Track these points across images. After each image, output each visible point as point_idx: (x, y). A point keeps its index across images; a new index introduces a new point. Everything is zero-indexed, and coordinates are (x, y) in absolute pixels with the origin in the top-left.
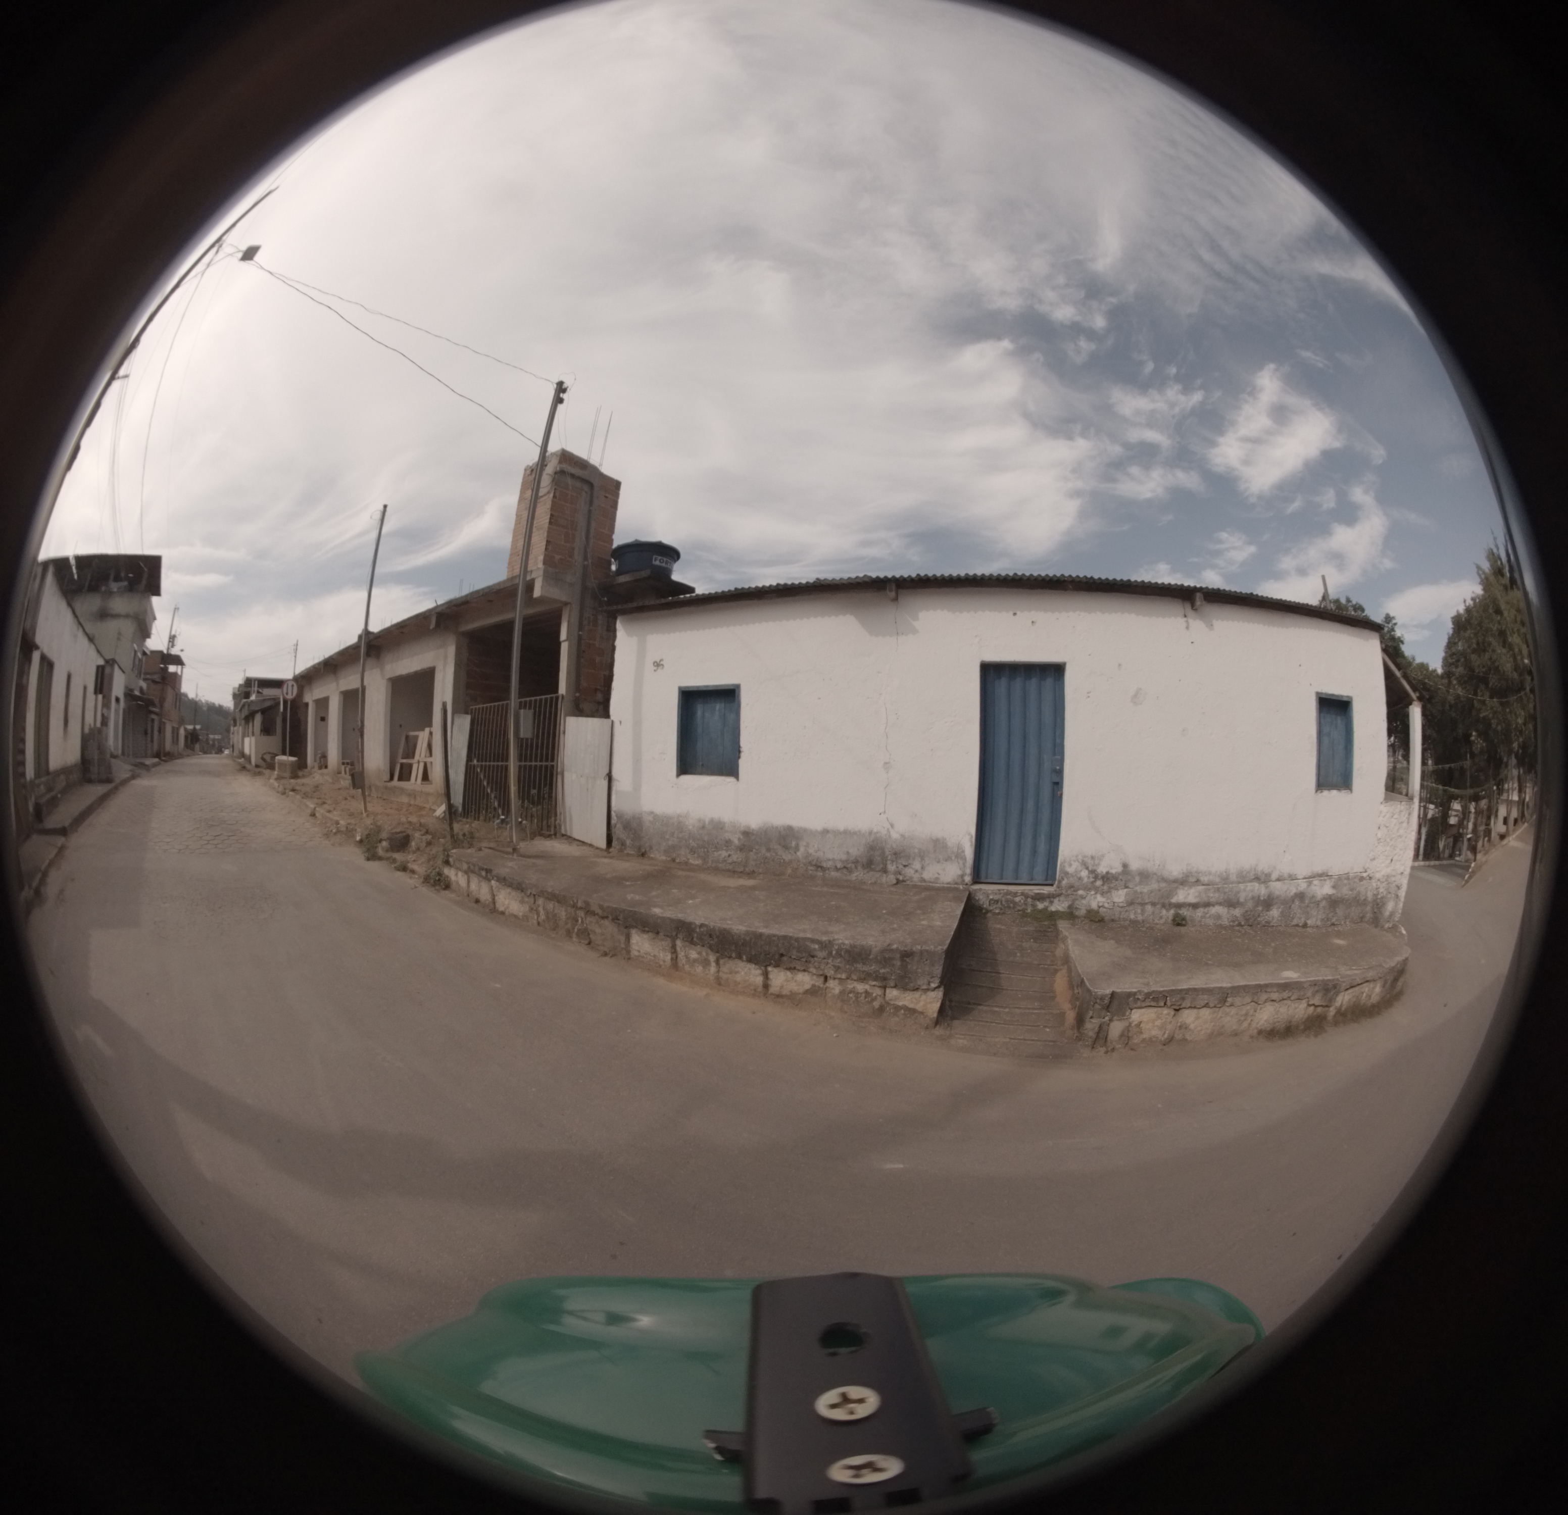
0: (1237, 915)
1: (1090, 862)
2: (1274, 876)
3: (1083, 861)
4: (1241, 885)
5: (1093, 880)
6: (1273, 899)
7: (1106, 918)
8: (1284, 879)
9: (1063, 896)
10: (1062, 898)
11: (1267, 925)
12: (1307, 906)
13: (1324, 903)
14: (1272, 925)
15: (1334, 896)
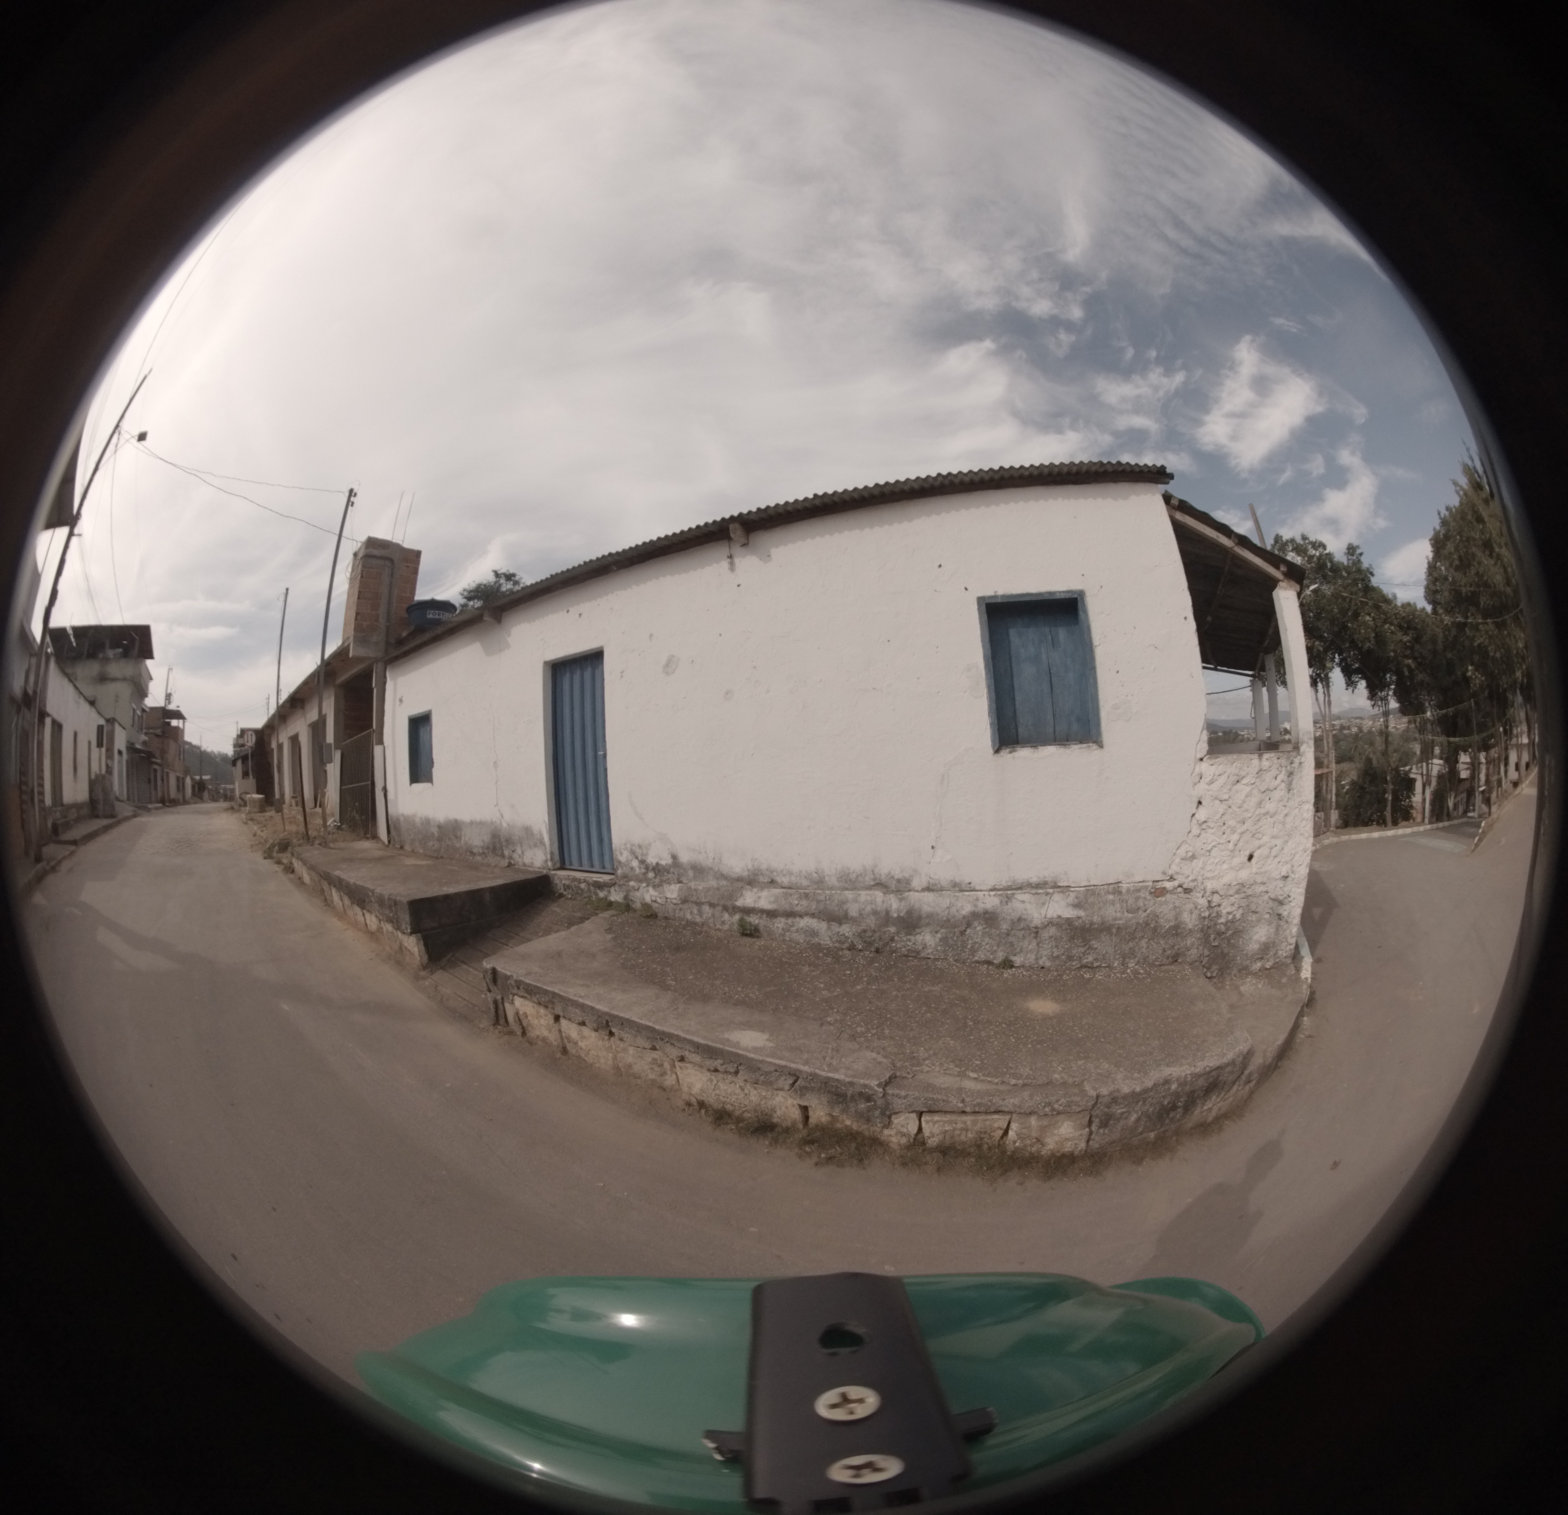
0: (847, 934)
1: (638, 851)
2: (916, 883)
4: (847, 892)
5: (645, 871)
6: (920, 918)
7: (660, 915)
8: (942, 889)
9: (616, 885)
10: (617, 888)
11: (913, 955)
12: (1008, 935)
13: (1052, 931)
14: (926, 956)
15: (1080, 921)
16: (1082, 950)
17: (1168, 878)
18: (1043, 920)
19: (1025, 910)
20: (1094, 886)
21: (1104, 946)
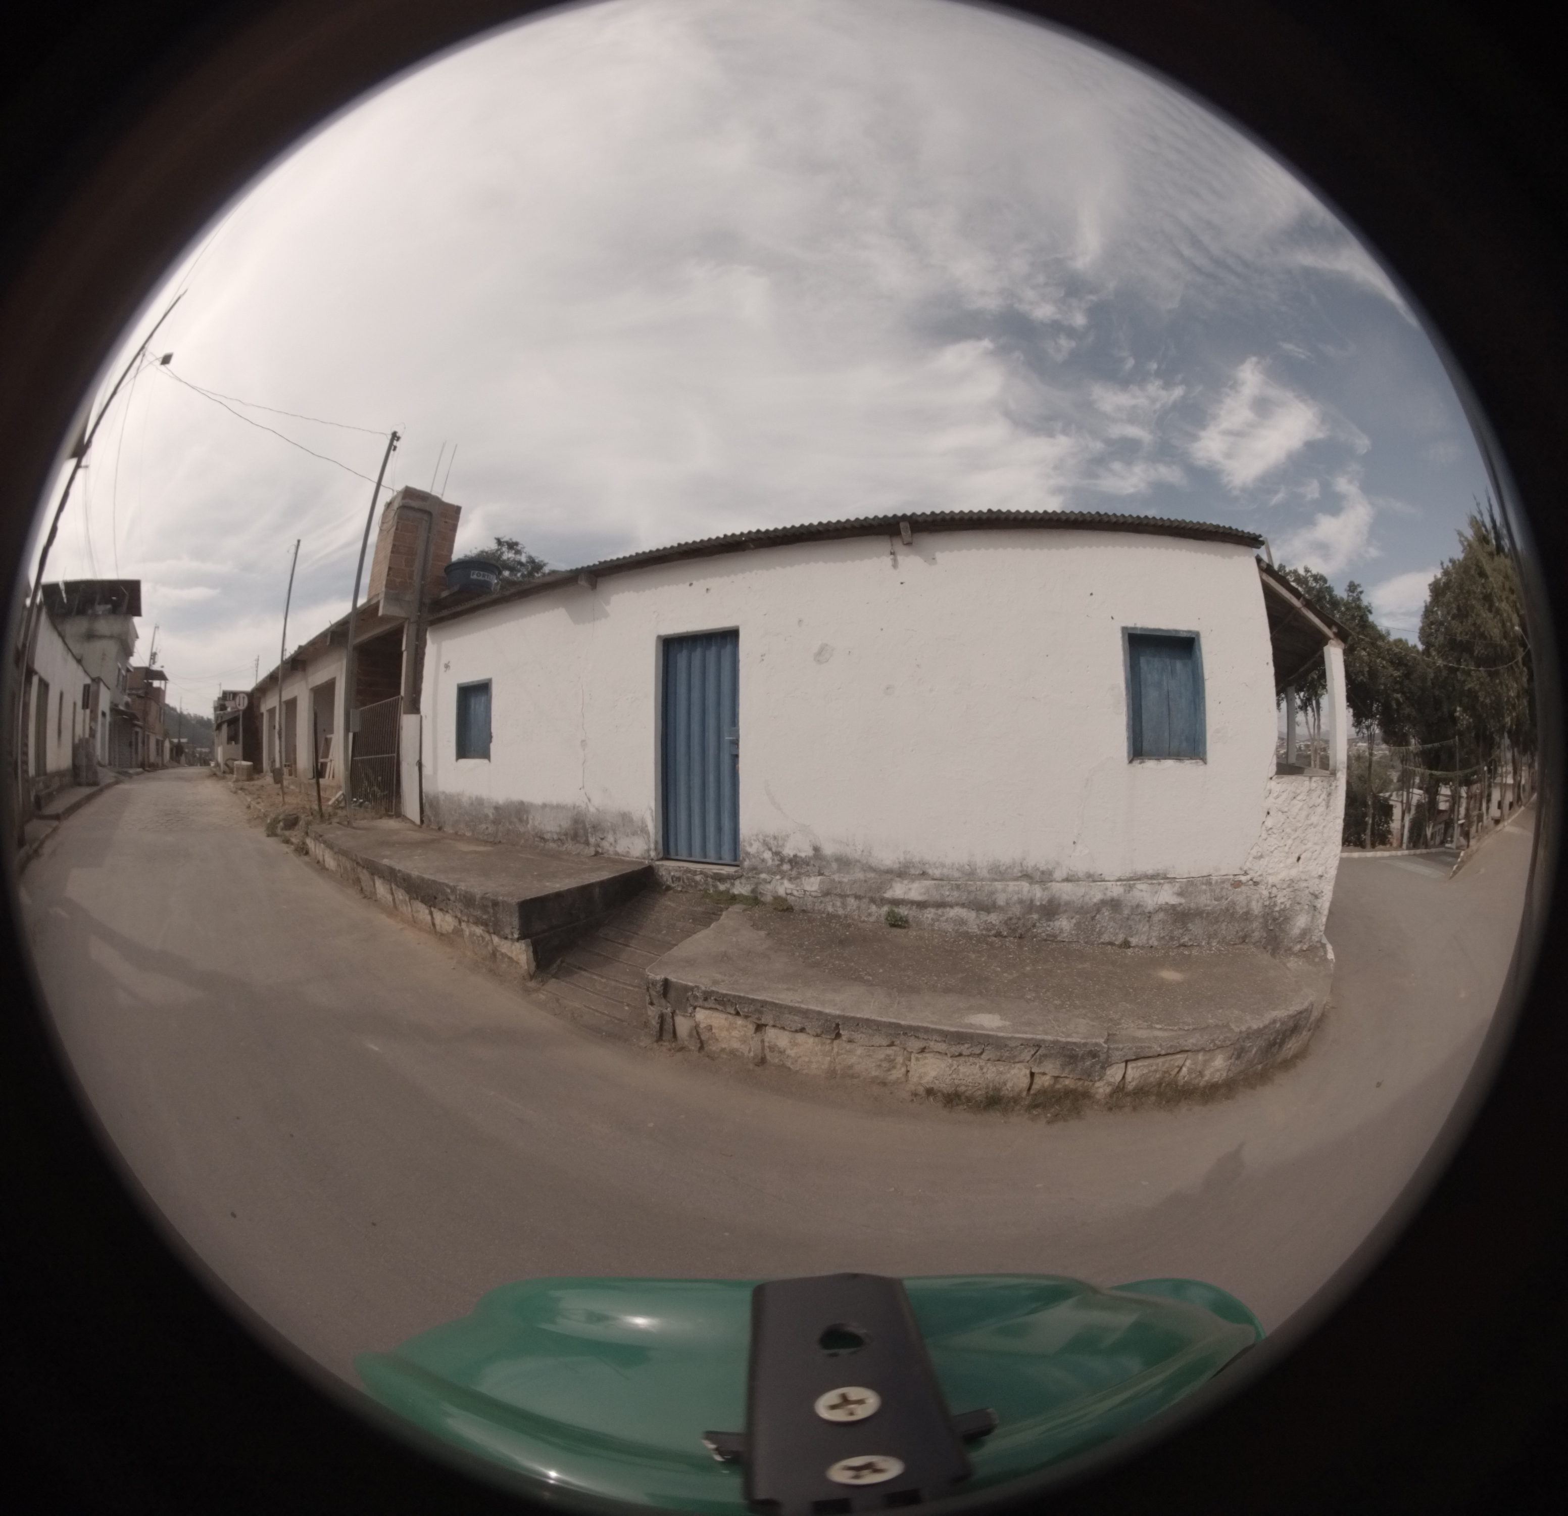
0: (994, 922)
1: (773, 843)
2: (1058, 874)
3: (764, 841)
4: (996, 883)
5: (779, 863)
6: (1059, 905)
7: (796, 908)
8: (1078, 880)
9: (743, 878)
10: (743, 880)
11: (1051, 939)
12: (1128, 919)
13: (1161, 915)
14: (1062, 940)
15: (1182, 907)
16: (1181, 931)
17: (1243, 873)
18: (1155, 906)
19: (1143, 897)
20: (1193, 878)
21: (1196, 928)
